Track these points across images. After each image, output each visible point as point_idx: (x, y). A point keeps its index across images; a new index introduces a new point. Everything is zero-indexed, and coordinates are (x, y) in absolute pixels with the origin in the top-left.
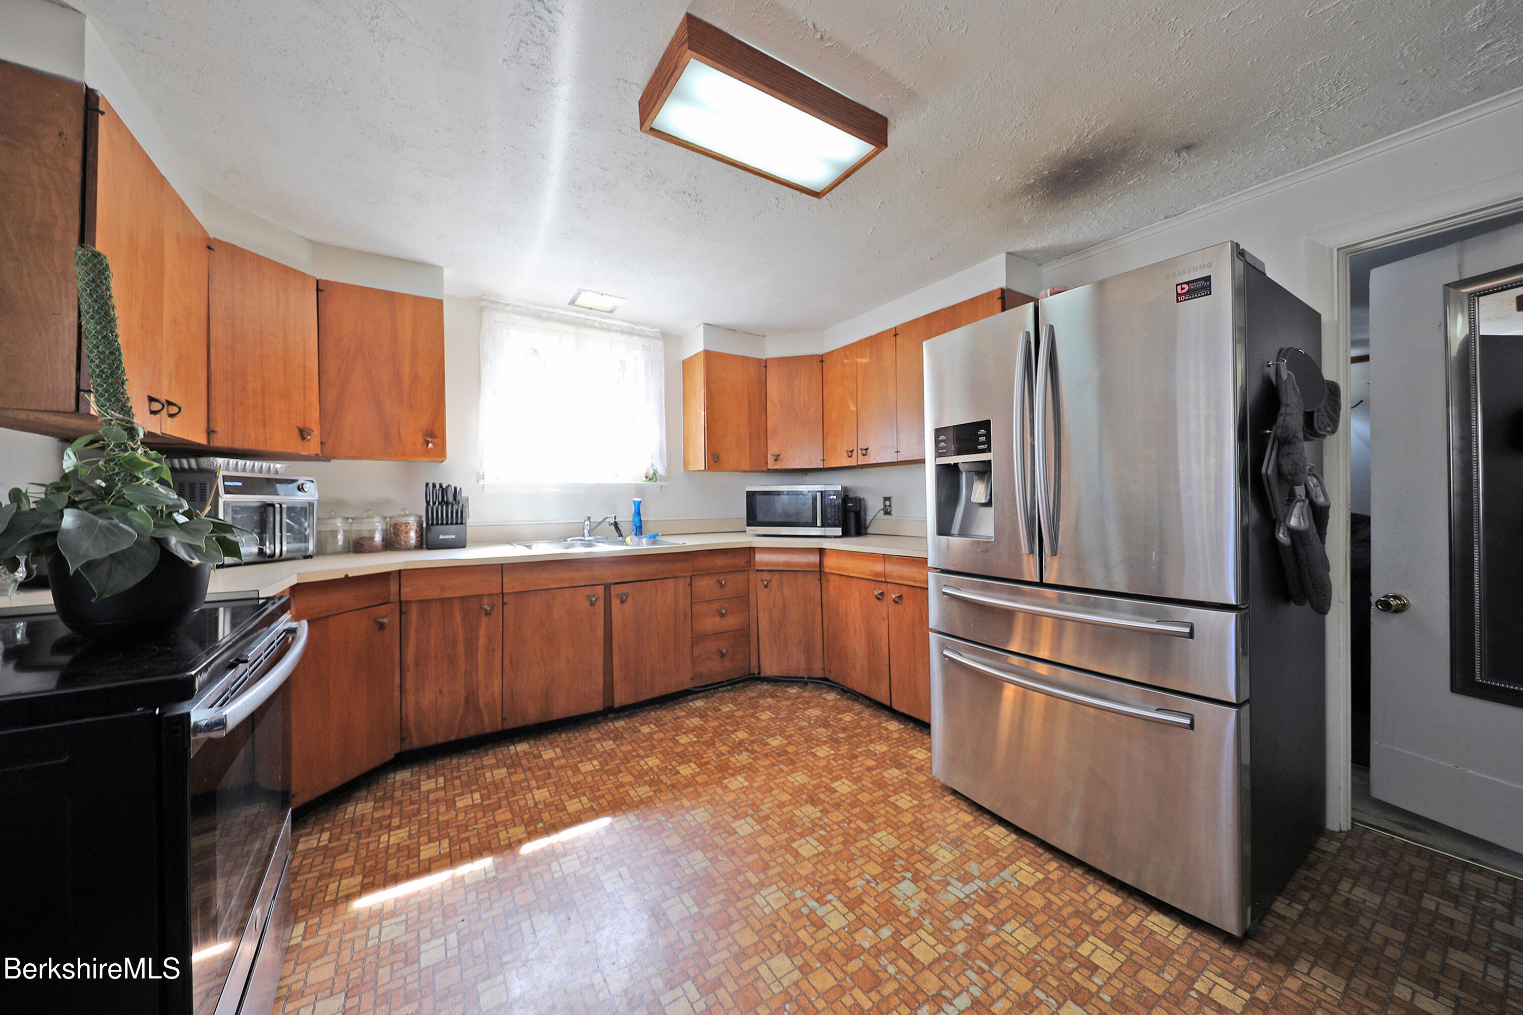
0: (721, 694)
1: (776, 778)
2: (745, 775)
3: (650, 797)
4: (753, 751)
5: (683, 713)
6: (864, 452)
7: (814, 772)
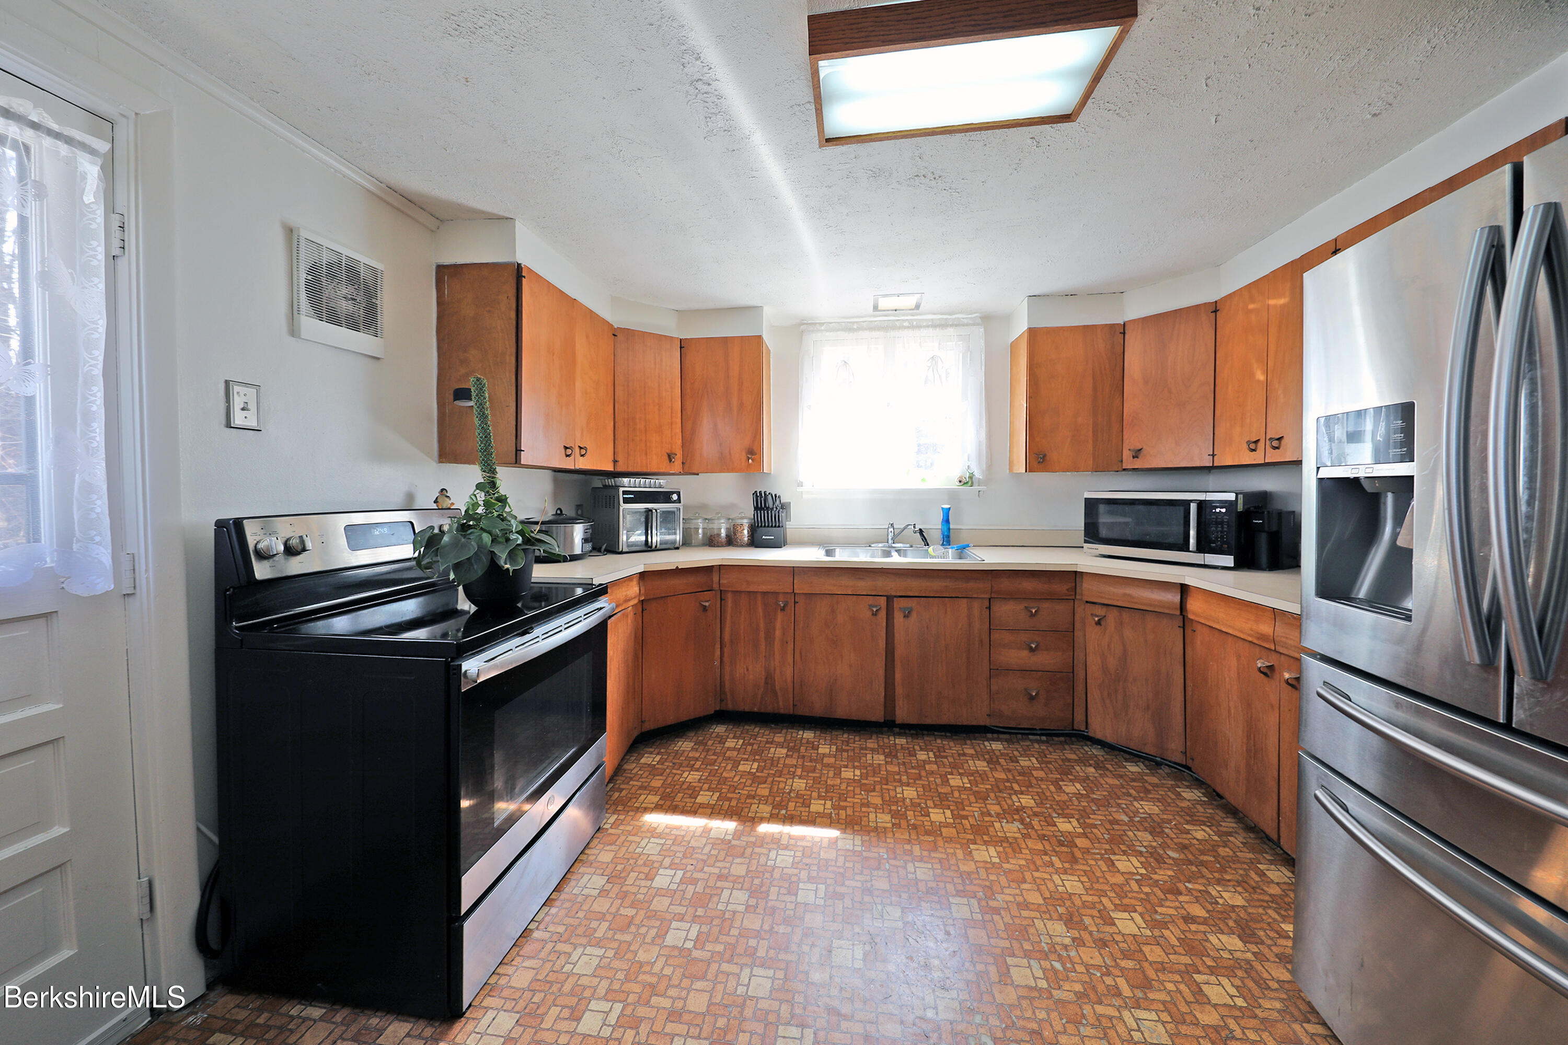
0: (1028, 743)
1: (1037, 870)
2: (1001, 849)
3: (885, 828)
4: (1029, 826)
5: (972, 751)
6: (1275, 443)
7: (1096, 886)
